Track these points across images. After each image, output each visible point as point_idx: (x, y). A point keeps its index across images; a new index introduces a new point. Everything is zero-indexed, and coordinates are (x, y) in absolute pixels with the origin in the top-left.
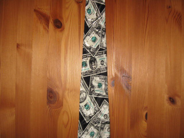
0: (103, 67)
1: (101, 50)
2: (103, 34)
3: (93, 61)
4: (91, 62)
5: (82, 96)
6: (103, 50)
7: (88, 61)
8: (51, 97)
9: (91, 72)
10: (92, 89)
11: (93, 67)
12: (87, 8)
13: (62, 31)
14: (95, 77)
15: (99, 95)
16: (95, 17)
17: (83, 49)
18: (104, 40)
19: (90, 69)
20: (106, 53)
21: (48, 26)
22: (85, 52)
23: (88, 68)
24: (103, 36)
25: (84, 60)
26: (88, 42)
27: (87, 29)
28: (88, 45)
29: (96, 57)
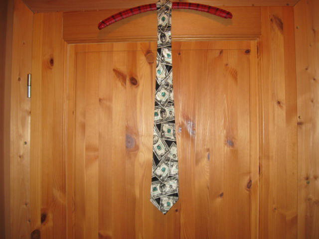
0: (171, 116)
1: (169, 102)
2: (171, 89)
3: (163, 111)
4: (161, 112)
5: (155, 139)
6: (171, 102)
7: (159, 111)
8: (129, 142)
9: (162, 120)
10: (163, 134)
11: (164, 116)
12: (157, 69)
13: (137, 87)
14: (165, 124)
15: (168, 138)
16: (164, 76)
17: (156, 102)
18: (172, 95)
19: (161, 118)
20: (173, 105)
21: (125, 84)
22: (156, 104)
23: (159, 117)
24: (171, 91)
25: (156, 111)
26: (159, 97)
27: (157, 86)
28: (159, 99)
29: (165, 108)
